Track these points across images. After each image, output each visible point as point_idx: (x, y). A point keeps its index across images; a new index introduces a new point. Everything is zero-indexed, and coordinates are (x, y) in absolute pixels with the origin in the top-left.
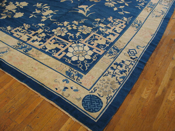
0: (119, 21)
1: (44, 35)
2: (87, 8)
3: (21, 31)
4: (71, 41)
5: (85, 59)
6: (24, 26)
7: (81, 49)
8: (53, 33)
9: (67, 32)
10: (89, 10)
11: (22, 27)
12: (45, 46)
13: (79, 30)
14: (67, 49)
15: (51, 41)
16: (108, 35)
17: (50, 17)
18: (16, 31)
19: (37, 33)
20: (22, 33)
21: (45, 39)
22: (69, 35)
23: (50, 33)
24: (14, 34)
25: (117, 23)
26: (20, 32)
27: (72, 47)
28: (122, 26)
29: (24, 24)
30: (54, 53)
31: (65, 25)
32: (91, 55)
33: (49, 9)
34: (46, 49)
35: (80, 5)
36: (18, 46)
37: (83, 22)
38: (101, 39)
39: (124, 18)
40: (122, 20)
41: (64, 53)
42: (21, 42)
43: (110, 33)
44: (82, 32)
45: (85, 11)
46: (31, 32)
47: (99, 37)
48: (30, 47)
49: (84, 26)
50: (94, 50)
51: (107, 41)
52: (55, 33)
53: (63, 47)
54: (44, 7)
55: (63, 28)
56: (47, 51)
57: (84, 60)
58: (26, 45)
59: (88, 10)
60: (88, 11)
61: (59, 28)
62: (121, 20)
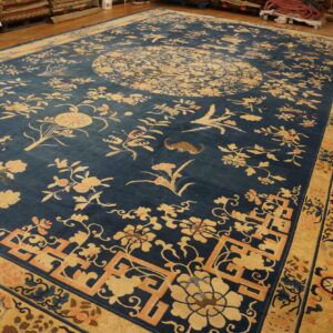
0: (274, 201)
1: (93, 249)
2: (174, 170)
3: (28, 238)
4: (171, 264)
5: (228, 321)
6: (34, 225)
7: (205, 287)
8: (119, 242)
9: (155, 239)
10: (180, 176)
11: (30, 227)
12: (105, 286)
13: (183, 231)
14: (169, 292)
15: (116, 267)
16: (261, 242)
17: (96, 196)
18: (15, 240)
19: (75, 244)
20: (34, 245)
21: (99, 261)
22: (161, 247)
23: (108, 245)
24: (10, 249)
25: (271, 207)
26: (26, 241)
27: (179, 284)
28: (285, 212)
29: (35, 219)
30: (137, 308)
31: (143, 218)
32: (239, 304)
33: (88, 173)
34: (110, 293)
35: (156, 163)
36: (29, 290)
37: (187, 208)
38: (248, 254)
39: (283, 190)
40: (280, 196)
41: (163, 308)
42: (36, 277)
43: (265, 237)
44: (191, 237)
45: (170, 179)
46: (57, 240)
47: (241, 248)
48: (65, 291)
49: (193, 219)
50: (243, 290)
51: (264, 258)
52: (124, 242)
53: (157, 287)
54: (74, 168)
55: (140, 227)
56: (112, 301)
57: (226, 325)
58: (50, 284)
59: (177, 175)
60: (178, 179)
61: (130, 228)
62: (277, 198)
